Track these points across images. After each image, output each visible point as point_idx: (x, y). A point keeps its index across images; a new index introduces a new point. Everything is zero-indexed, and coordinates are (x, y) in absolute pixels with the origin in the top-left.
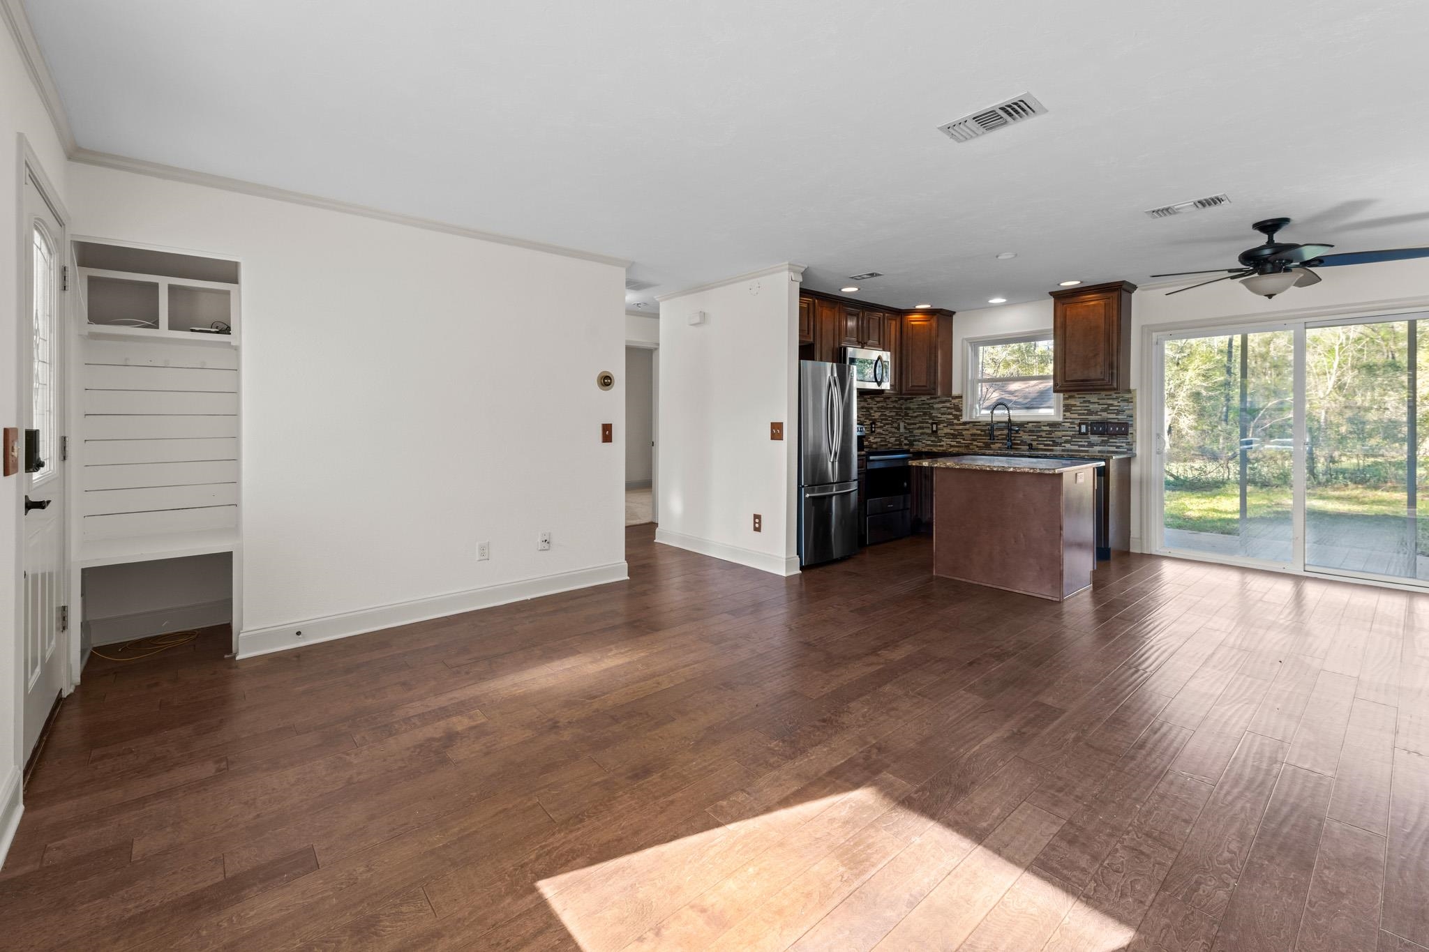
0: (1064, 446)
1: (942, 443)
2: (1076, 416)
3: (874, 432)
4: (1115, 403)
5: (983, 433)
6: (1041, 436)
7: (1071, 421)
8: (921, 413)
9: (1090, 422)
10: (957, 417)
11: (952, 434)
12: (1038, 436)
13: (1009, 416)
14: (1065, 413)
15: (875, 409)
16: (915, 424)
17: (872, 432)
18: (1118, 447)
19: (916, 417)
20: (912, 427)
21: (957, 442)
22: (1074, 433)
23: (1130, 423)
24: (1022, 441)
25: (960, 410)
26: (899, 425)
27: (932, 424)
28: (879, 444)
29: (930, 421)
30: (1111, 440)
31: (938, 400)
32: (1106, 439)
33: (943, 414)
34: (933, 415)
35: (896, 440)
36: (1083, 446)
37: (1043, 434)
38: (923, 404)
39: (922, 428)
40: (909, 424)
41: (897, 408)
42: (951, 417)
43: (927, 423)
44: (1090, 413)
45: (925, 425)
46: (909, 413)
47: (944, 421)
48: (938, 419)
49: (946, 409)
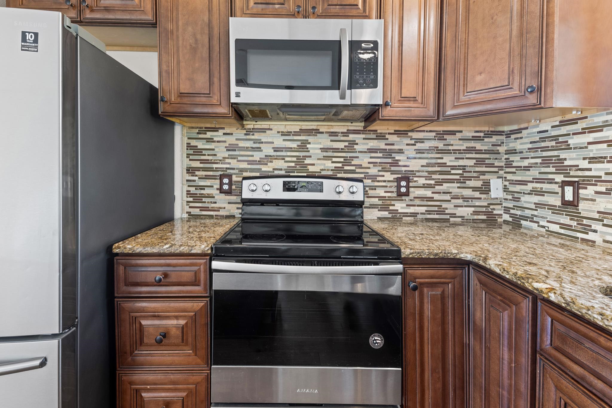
3: (407, 194)
8: (539, 161)
15: (413, 154)
16: (524, 183)
17: (400, 195)
19: (527, 168)
20: (518, 188)
26: (487, 184)
27: (563, 185)
28: (420, 216)
29: (559, 178)
31: (580, 126)
33: (593, 160)
34: (566, 163)
35: (475, 213)
38: (543, 140)
39: (540, 193)
40: (513, 183)
43: (551, 181)
45: (546, 187)
46: (513, 161)
47: (598, 180)
48: (580, 173)
49: (605, 145)
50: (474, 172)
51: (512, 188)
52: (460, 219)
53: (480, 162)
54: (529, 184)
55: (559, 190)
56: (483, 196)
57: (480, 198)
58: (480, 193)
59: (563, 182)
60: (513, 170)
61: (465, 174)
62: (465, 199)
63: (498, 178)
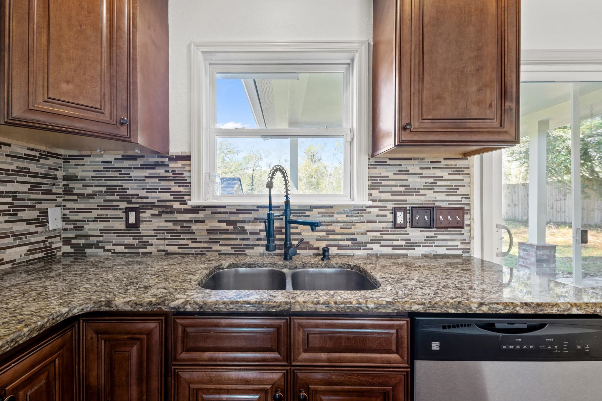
0: (372, 249)
1: (149, 249)
2: (388, 196)
4: (446, 175)
5: (231, 227)
6: (333, 232)
7: (380, 204)
8: (104, 189)
9: (408, 207)
10: (180, 197)
11: (169, 231)
12: (329, 232)
13: (287, 196)
14: (372, 192)
16: (88, 210)
18: (449, 248)
19: (91, 196)
20: (81, 216)
21: (180, 246)
22: (385, 225)
23: (466, 207)
24: (301, 241)
25: (188, 184)
26: (44, 214)
27: (127, 210)
29: (123, 205)
30: (439, 237)
31: (139, 162)
32: (432, 234)
33: (149, 190)
34: (129, 192)
35: (31, 252)
36: (399, 247)
37: (336, 227)
38: (107, 169)
39: (106, 219)
40: (74, 211)
41: (34, 175)
42: (167, 196)
43: (116, 208)
44: (409, 191)
45: (111, 213)
46: (74, 188)
47: (152, 205)
48: (140, 201)
49: (157, 180)
50: (28, 200)
51: (73, 217)
52: (9, 266)
53: (35, 188)
54: (93, 211)
55: (123, 216)
56: (40, 229)
57: (37, 233)
58: (36, 226)
59: (127, 208)
60: (75, 197)
61: (16, 203)
62: (16, 236)
63: (57, 206)
